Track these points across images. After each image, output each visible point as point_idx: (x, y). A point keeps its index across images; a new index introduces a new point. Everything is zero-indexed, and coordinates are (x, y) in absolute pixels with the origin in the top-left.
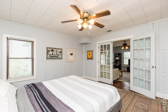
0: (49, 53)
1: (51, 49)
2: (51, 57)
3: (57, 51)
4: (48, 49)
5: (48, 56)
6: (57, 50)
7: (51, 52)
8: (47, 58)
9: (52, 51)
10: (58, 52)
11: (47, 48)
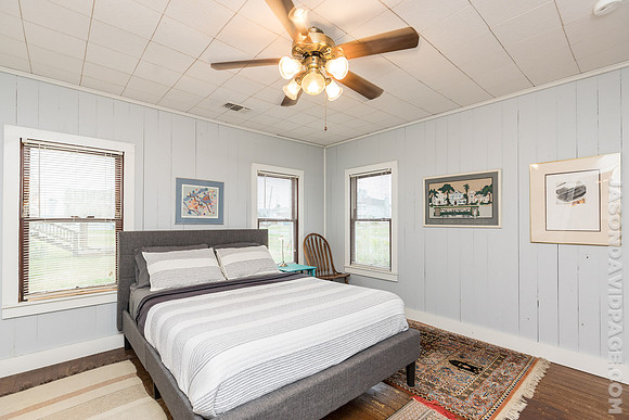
0: (435, 201)
1: (441, 185)
2: (442, 214)
3: (467, 187)
4: (432, 187)
5: (432, 210)
6: (465, 182)
7: (441, 197)
8: (428, 221)
9: (447, 189)
10: (471, 192)
11: (428, 182)
